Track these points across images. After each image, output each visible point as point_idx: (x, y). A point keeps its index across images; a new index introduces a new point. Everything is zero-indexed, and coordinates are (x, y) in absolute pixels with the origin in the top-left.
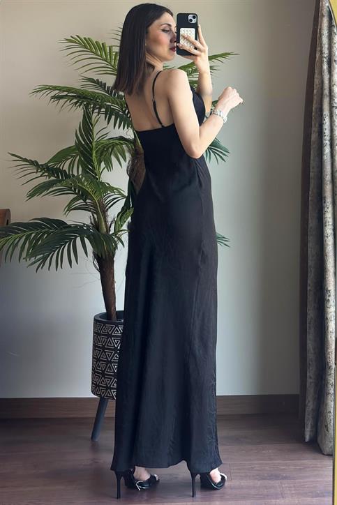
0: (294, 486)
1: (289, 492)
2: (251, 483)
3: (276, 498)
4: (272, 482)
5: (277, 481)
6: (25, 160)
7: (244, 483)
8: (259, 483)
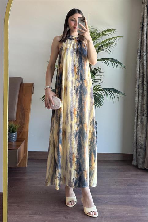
0: (140, 189)
1: (139, 192)
2: (124, 187)
3: (135, 194)
4: (131, 187)
5: (134, 187)
7: (121, 187)
8: (127, 187)
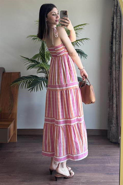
0: (112, 159)
4: (105, 157)
6: (25, 58)
7: (96, 157)
8: (101, 157)
